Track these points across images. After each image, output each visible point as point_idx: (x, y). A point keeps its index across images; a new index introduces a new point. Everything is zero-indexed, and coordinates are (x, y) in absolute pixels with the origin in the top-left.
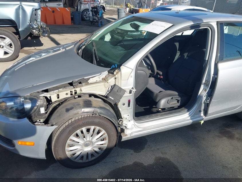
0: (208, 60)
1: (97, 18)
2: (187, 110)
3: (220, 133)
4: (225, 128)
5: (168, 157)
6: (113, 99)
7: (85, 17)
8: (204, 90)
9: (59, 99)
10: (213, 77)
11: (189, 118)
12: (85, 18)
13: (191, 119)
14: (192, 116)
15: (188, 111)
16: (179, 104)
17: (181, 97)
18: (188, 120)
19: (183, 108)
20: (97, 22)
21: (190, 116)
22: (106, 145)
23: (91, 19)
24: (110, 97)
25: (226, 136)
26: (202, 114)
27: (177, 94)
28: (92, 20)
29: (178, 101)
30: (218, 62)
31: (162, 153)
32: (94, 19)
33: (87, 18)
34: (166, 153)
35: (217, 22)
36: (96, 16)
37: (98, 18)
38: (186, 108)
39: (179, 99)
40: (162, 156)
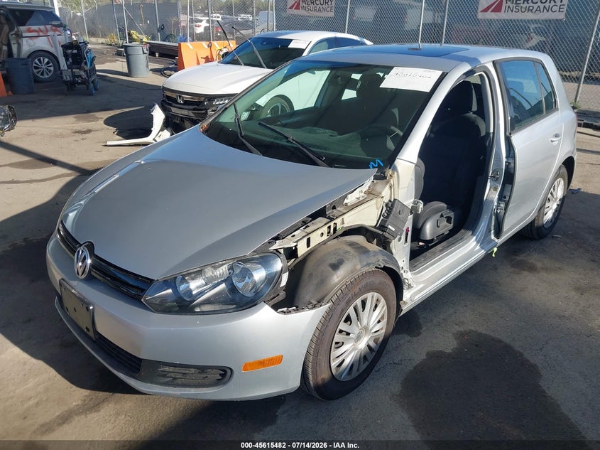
0: (494, 133)
1: (82, 73)
2: (471, 233)
3: (513, 266)
4: (514, 257)
5: (472, 328)
6: (393, 229)
7: (38, 73)
8: (492, 190)
9: (309, 248)
10: (506, 162)
11: (478, 247)
12: (39, 75)
13: (482, 248)
14: (483, 242)
15: (473, 234)
16: (451, 226)
17: (453, 211)
18: (479, 251)
19: (462, 230)
20: (85, 82)
21: (478, 243)
22: (384, 331)
23: (65, 78)
24: (390, 227)
25: (524, 270)
26: (493, 237)
27: (446, 206)
28: (69, 79)
29: (449, 219)
30: (510, 134)
31: (456, 324)
32: (74, 76)
33: (42, 74)
34: (463, 323)
35: (493, 62)
36: (80, 69)
37: (85, 71)
38: (468, 229)
39: (452, 215)
40: (461, 329)
